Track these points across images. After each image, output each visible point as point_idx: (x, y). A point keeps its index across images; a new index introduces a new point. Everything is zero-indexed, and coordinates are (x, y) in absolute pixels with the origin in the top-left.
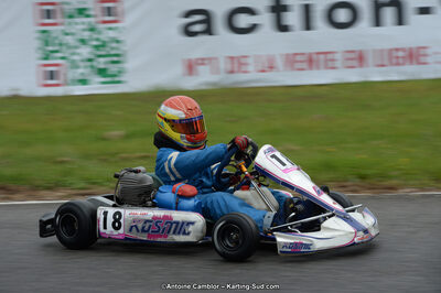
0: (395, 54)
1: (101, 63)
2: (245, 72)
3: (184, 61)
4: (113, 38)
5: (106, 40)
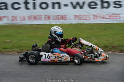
0: (58, 17)
2: (17, 20)
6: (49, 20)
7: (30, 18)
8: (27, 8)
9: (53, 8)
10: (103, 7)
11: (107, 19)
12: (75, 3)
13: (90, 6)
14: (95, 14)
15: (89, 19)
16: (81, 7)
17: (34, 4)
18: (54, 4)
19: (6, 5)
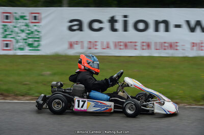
0: (164, 44)
1: (30, 41)
2: (96, 49)
3: (69, 42)
4: (36, 30)
5: (33, 30)
6: (148, 49)
7: (117, 45)
9: (157, 30)
12: (193, 23)
17: (125, 23)
18: (157, 23)
19: (80, 24)
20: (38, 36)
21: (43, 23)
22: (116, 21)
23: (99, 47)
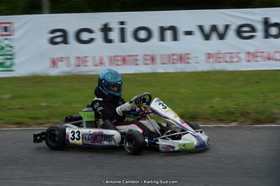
0: (172, 57)
1: (0, 59)
2: (86, 66)
3: (50, 58)
4: (8, 45)
5: (3, 46)
6: (153, 64)
7: (113, 60)
8: (108, 41)
9: (162, 39)
10: (267, 35)
11: (277, 60)
12: (207, 29)
13: (239, 32)
14: (252, 50)
15: (238, 62)
16: (222, 37)
17: (122, 31)
18: (163, 30)
19: (64, 34)
20: (10, 53)
21: (16, 35)
22: (110, 30)
23: (90, 63)
